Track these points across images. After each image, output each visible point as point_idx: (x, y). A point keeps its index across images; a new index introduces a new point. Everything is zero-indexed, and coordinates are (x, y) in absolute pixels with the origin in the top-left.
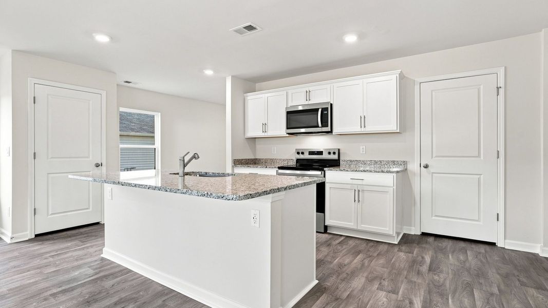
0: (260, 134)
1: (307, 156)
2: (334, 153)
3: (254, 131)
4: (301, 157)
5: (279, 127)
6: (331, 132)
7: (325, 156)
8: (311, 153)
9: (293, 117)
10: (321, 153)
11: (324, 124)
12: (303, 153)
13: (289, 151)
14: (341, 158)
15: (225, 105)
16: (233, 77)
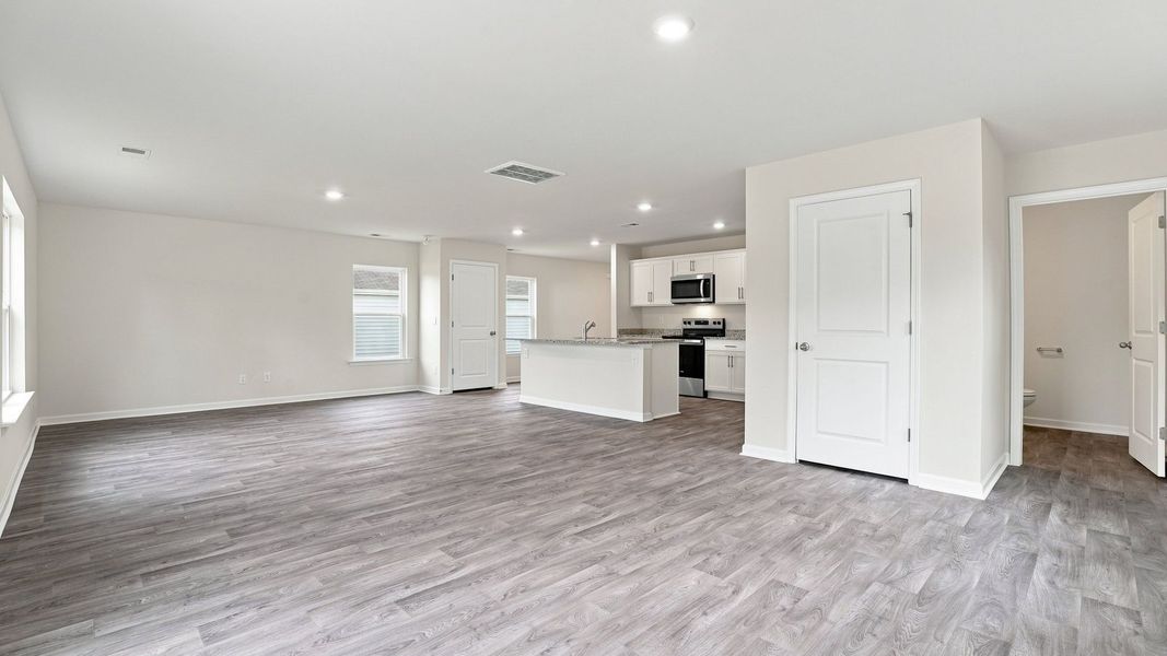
0: (646, 303)
1: (693, 326)
2: (719, 323)
3: (639, 299)
4: (688, 326)
5: (664, 297)
6: (714, 301)
7: (711, 326)
8: (698, 322)
9: (678, 287)
10: (706, 323)
11: (707, 294)
12: (689, 323)
13: (675, 321)
14: (727, 328)
15: (610, 264)
16: (618, 245)
